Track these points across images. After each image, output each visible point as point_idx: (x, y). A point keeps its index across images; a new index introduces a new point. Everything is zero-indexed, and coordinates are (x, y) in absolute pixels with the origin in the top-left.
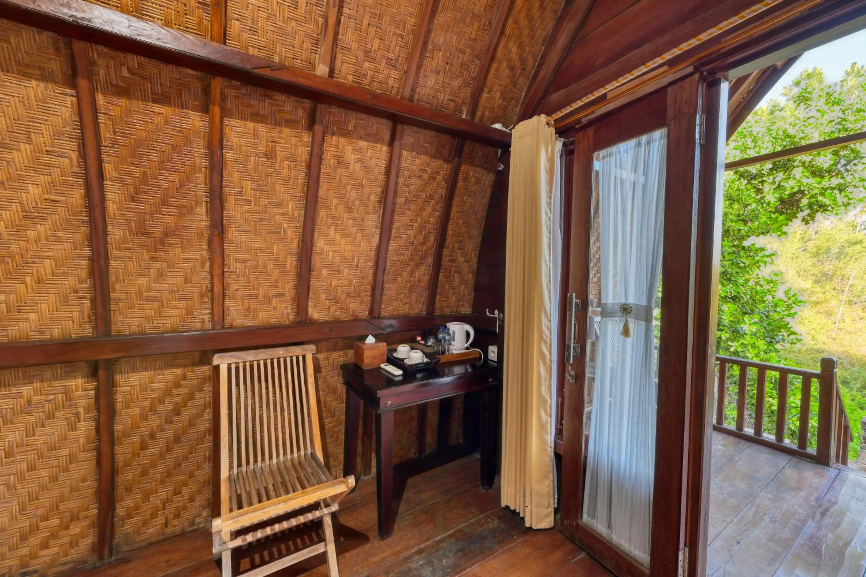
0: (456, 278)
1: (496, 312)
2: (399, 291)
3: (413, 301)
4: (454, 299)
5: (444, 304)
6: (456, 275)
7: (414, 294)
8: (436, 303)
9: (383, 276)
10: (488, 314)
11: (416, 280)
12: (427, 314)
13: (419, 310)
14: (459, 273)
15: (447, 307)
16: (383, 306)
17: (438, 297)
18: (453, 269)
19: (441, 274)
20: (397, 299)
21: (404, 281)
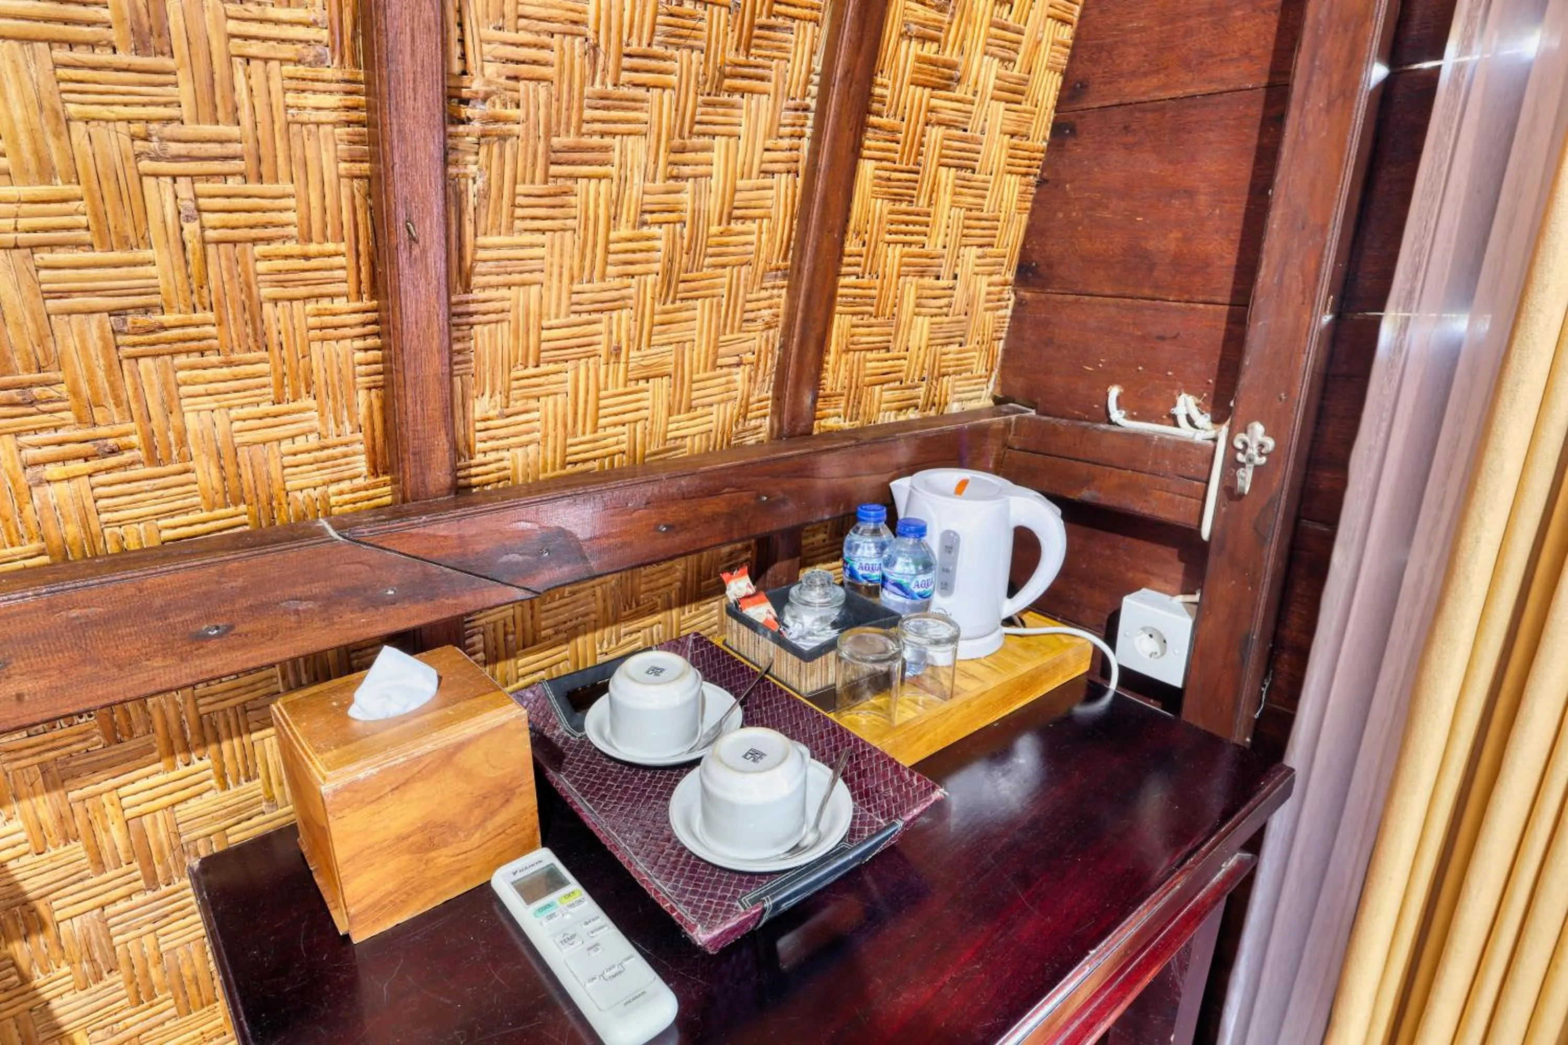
0: (945, 199)
1: (1186, 404)
2: (592, 290)
3: (697, 353)
4: (922, 325)
5: (873, 363)
6: (947, 176)
7: (701, 309)
8: (831, 358)
9: (448, 156)
10: (1117, 415)
11: (713, 204)
12: (778, 435)
13: (732, 409)
14: (965, 165)
15: (884, 379)
16: (481, 407)
17: (841, 324)
18: (936, 134)
19: (867, 169)
20: (587, 349)
21: (628, 212)
